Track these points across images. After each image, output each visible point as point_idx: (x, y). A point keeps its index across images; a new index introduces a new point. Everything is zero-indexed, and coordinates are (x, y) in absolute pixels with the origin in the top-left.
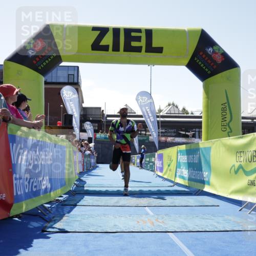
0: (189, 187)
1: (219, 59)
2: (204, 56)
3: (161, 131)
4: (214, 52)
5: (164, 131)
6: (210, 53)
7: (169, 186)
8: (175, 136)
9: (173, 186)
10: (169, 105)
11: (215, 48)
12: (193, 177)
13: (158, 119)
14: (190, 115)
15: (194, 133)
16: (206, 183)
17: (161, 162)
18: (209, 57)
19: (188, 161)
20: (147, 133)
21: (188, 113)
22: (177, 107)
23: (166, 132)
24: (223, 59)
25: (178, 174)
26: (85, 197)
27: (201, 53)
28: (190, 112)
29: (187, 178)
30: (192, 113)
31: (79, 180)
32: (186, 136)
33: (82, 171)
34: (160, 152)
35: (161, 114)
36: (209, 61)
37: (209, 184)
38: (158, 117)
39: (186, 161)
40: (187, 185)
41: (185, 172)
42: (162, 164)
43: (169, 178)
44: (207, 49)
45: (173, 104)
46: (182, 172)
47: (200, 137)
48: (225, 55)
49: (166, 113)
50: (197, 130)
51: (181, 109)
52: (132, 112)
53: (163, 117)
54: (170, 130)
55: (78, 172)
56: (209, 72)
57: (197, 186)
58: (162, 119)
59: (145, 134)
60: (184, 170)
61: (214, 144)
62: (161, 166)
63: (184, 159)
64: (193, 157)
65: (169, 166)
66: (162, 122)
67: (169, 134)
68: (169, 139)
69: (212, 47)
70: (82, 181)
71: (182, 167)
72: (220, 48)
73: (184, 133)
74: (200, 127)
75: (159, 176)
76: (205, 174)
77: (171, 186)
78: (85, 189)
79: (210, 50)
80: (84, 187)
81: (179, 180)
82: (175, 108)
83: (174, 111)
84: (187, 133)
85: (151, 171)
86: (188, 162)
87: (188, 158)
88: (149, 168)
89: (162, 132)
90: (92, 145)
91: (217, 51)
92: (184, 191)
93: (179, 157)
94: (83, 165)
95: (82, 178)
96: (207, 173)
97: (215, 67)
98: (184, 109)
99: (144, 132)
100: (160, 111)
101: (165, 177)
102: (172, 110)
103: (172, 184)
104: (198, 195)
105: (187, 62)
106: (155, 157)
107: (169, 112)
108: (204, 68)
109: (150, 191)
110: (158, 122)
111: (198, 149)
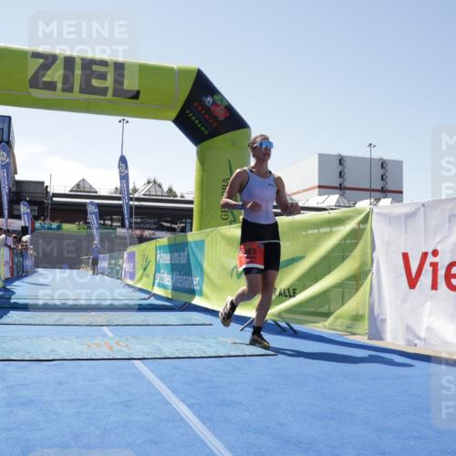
0: (171, 300)
1: (221, 114)
2: (200, 108)
3: (134, 220)
4: (214, 103)
5: (139, 220)
6: (208, 104)
7: (142, 299)
8: (156, 229)
9: (149, 298)
10: (149, 183)
11: (216, 97)
12: (179, 285)
13: (131, 203)
14: (179, 198)
15: (183, 225)
16: (197, 292)
17: (132, 264)
18: (208, 109)
19: (171, 260)
20: (114, 224)
21: (176, 196)
22: (160, 186)
23: (142, 223)
24: (227, 115)
25: (157, 281)
26: (11, 312)
27: (196, 104)
28: (179, 195)
29: (170, 287)
30: (182, 197)
31: (4, 289)
32: (172, 230)
33: (9, 276)
34: (131, 249)
35: (136, 195)
36: (207, 117)
37: (201, 294)
38: (131, 199)
39: (169, 262)
40: (170, 297)
41: (167, 279)
42: (134, 267)
43: (144, 288)
44: (204, 99)
45: (155, 182)
46: (162, 279)
47: (191, 231)
48: (230, 109)
49: (144, 195)
50: (188, 221)
51: (166, 189)
52: (93, 190)
53: (138, 199)
54: (148, 220)
55: (3, 278)
56: (206, 133)
57: (184, 298)
58: (136, 203)
59: (111, 225)
60: (165, 275)
61: (208, 235)
62: (131, 270)
63: (165, 258)
64: (180, 256)
65: (145, 269)
66: (137, 207)
67: (147, 226)
68: (147, 233)
69: (212, 97)
70: (8, 290)
71: (162, 271)
72: (223, 99)
73: (169, 225)
74: (191, 217)
75: (129, 286)
76: (196, 280)
77: (145, 299)
78: (12, 301)
79: (209, 99)
80: (10, 299)
81: (157, 291)
82: (157, 188)
83: (155, 192)
84: (173, 226)
85: (118, 278)
86: (171, 264)
87: (171, 257)
88: (114, 274)
89: (136, 223)
90: (26, 238)
91: (219, 103)
92: (164, 305)
93: (159, 256)
94: (12, 268)
95: (8, 287)
96: (198, 279)
97: (215, 125)
98: (170, 190)
99: (108, 222)
100: (135, 190)
101: (139, 286)
102: (153, 189)
103: (147, 296)
104: (183, 311)
105: (174, 115)
106: (123, 258)
107: (148, 193)
108: (199, 125)
109: (112, 305)
110: (131, 207)
111: (186, 244)
